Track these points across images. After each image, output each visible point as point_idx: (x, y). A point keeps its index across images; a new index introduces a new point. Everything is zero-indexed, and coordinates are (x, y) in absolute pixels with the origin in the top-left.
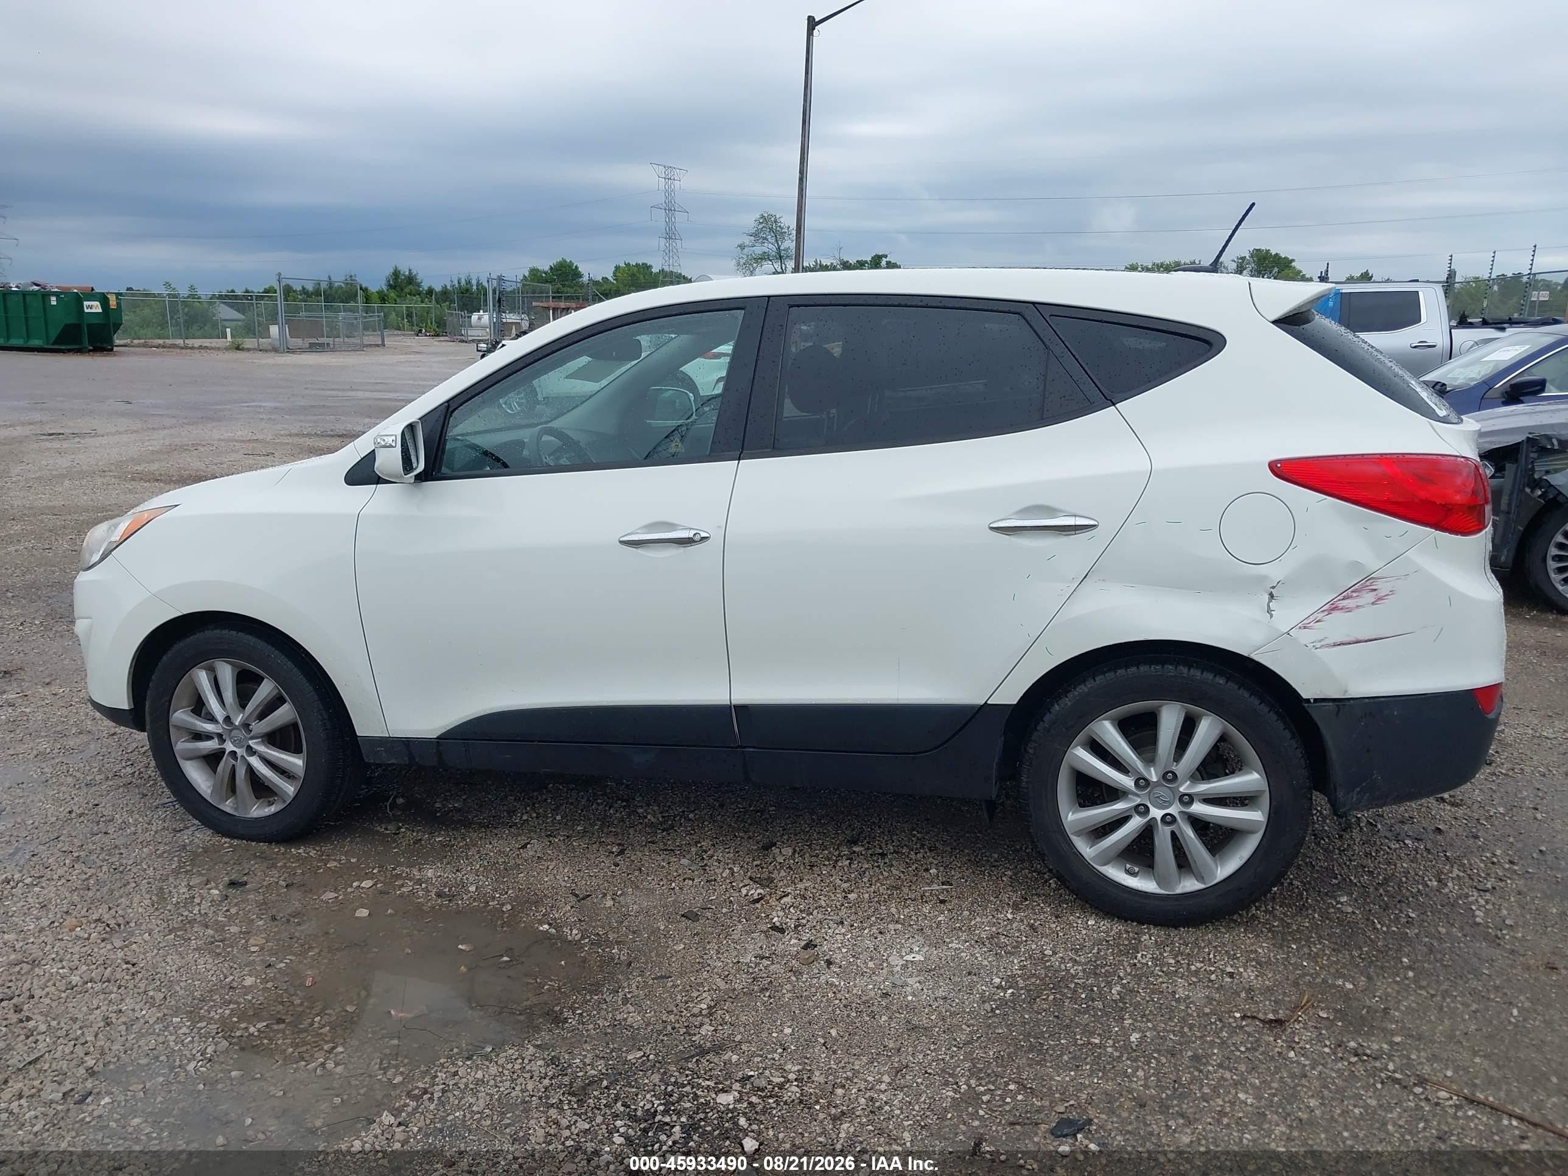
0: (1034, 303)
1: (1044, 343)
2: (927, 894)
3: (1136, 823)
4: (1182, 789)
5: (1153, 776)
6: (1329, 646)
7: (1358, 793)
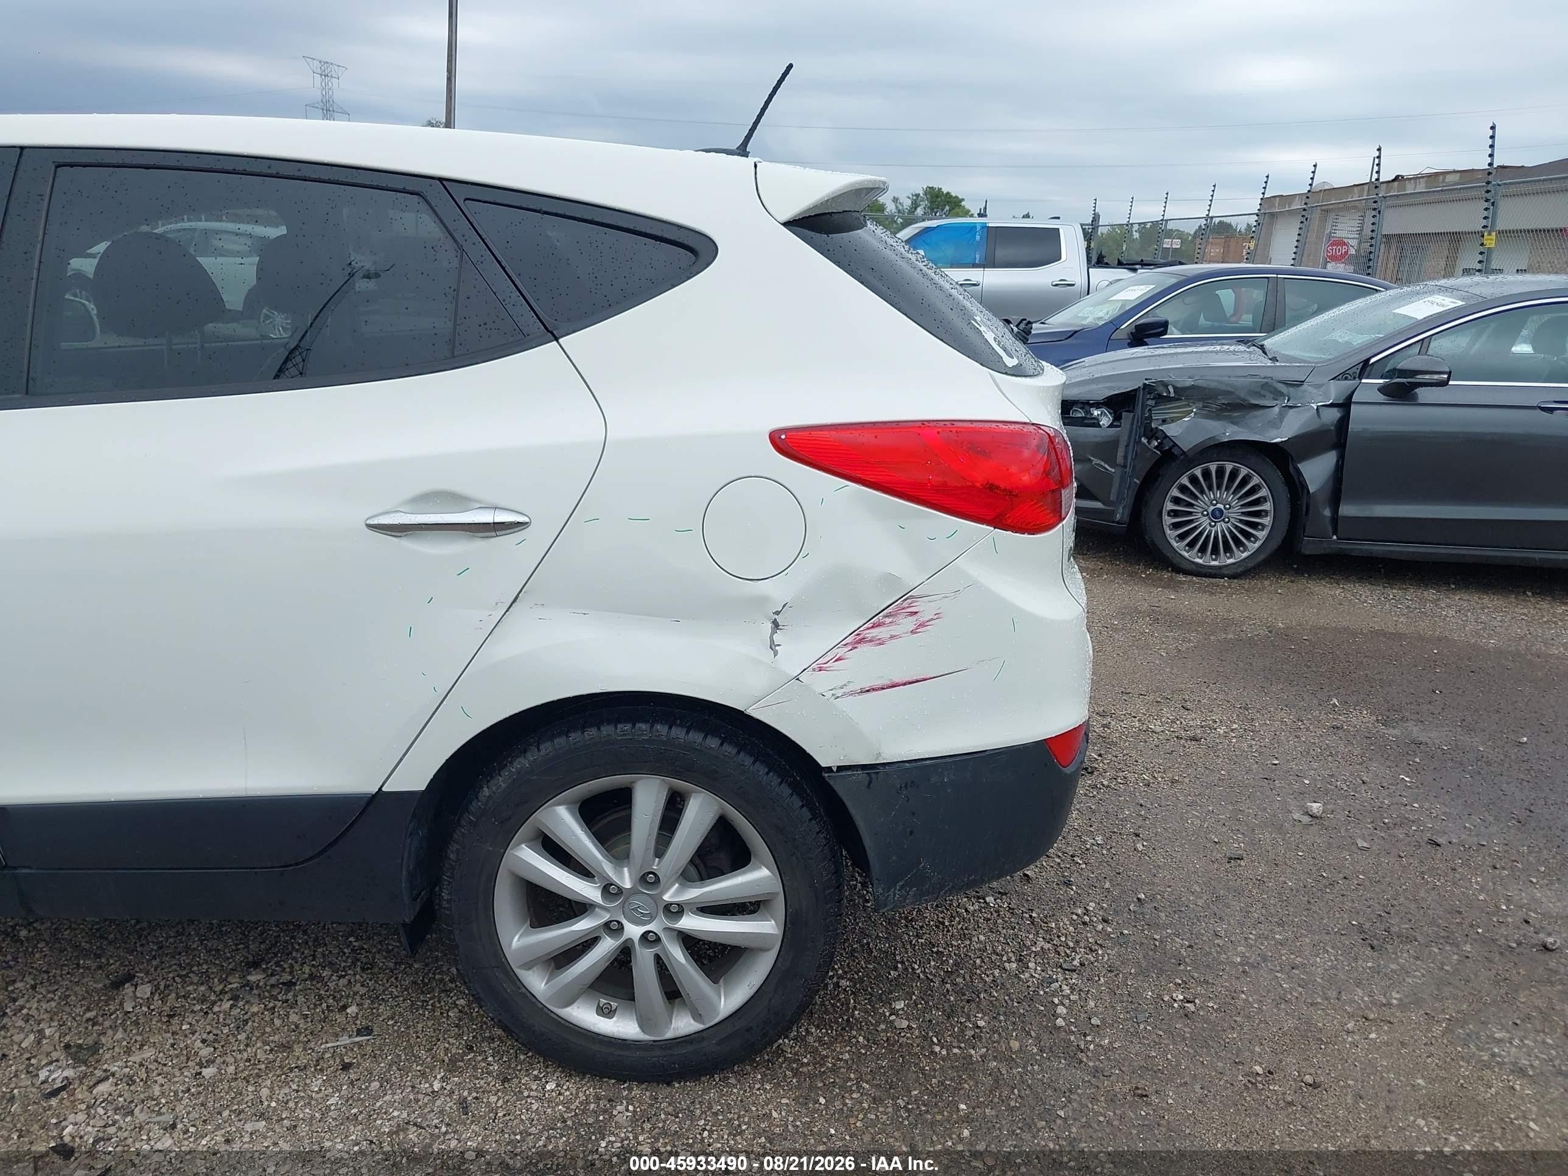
0: (441, 180)
1: (455, 241)
2: (327, 1055)
3: (607, 946)
4: (667, 897)
5: (626, 881)
6: (852, 693)
7: (902, 887)
